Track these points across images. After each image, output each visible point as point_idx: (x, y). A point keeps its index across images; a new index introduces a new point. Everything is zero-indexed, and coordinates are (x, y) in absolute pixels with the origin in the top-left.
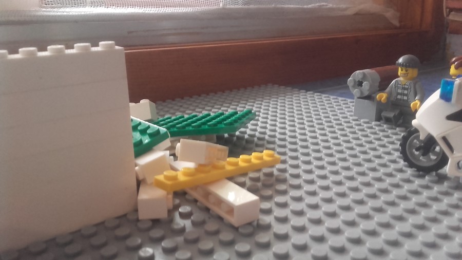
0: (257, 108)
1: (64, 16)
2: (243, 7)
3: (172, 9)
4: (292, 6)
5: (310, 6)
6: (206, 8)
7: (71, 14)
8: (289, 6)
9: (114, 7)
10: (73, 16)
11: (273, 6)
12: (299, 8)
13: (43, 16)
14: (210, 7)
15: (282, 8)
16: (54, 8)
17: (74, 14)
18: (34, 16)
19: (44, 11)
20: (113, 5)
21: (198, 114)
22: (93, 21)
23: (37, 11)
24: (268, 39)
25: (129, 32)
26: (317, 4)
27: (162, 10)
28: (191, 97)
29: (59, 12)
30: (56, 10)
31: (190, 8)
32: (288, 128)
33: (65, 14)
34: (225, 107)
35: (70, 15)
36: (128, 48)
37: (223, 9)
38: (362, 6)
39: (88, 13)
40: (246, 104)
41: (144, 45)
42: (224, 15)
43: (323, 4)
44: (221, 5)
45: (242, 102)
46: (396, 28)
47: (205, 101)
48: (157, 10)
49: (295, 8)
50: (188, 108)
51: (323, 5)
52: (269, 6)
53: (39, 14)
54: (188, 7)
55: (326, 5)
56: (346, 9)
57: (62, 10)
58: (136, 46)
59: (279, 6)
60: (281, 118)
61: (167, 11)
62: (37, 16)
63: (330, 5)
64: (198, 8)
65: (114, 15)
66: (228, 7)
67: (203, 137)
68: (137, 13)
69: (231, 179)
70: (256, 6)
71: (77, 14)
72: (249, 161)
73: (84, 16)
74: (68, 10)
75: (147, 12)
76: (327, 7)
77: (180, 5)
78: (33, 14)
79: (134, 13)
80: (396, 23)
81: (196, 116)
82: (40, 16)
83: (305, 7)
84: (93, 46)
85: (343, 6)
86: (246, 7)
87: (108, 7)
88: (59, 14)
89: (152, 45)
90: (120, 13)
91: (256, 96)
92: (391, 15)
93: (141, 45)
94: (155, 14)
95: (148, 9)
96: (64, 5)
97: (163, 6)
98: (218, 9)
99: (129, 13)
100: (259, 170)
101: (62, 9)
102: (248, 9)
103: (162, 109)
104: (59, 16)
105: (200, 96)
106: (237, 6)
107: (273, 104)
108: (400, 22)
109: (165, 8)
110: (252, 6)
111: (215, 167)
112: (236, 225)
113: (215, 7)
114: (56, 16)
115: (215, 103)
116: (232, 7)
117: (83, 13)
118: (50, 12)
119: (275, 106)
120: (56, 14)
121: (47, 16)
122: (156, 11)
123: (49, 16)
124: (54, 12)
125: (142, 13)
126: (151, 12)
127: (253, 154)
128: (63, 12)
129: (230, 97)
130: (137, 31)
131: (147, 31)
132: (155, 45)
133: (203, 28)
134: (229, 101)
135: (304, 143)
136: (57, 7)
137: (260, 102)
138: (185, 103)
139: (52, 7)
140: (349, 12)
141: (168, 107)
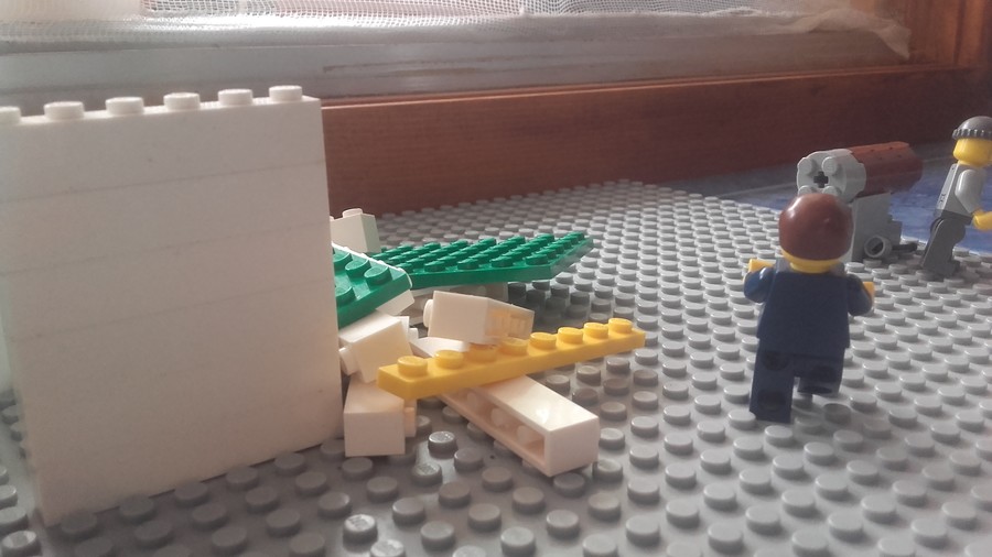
0: (595, 229)
1: (192, 33)
2: (569, 14)
3: (416, 20)
4: (675, 14)
5: (713, 14)
6: (485, 17)
7: (206, 28)
8: (670, 13)
9: (296, 15)
10: (211, 33)
11: (634, 12)
12: (691, 17)
13: (149, 33)
14: (497, 16)
15: (653, 18)
16: (172, 16)
17: (212, 28)
18: (130, 33)
19: (152, 23)
20: (294, 12)
21: (469, 241)
23: (134, 22)
24: (620, 84)
25: (327, 69)
26: (730, 10)
27: (396, 22)
28: (456, 206)
29: (182, 25)
30: (175, 20)
31: (455, 17)
32: (663, 273)
33: (194, 28)
34: (527, 227)
35: (205, 32)
36: (326, 101)
37: (527, 19)
38: (827, 15)
39: (242, 27)
40: (572, 221)
41: (358, 96)
42: (528, 33)
43: (741, 8)
44: (522, 11)
45: (563, 217)
46: (902, 62)
48: (386, 21)
49: (677, 18)
50: (448, 228)
51: (743, 12)
52: (623, 14)
53: (139, 28)
54: (452, 15)
55: (750, 12)
56: (793, 20)
57: (188, 20)
58: (342, 97)
59: (647, 13)
60: (647, 252)
61: (406, 24)
62: (136, 33)
63: (758, 12)
64: (472, 17)
65: (295, 32)
66: (536, 14)
67: (482, 288)
68: (345, 28)
69: (539, 376)
70: (597, 15)
71: (218, 29)
72: (577, 340)
73: (233, 33)
74: (199, 20)
75: (364, 25)
76: (752, 15)
77: (435, 12)
78: (128, 28)
79: (337, 27)
80: (902, 50)
81: (465, 245)
82: (143, 33)
83: (703, 14)
84: (256, 95)
85: (786, 14)
86: (576, 14)
87: (282, 16)
88: (181, 28)
89: (373, 95)
90: (307, 28)
91: (593, 205)
92: (891, 32)
93: (350, 96)
94: (382, 30)
95: (366, 21)
96: (191, 10)
97: (398, 12)
98: (516, 19)
99: (327, 28)
100: (599, 360)
101: (187, 18)
102: (579, 19)
103: (394, 231)
104: (181, 33)
105: (473, 203)
106: (555, 14)
107: (631, 223)
108: (911, 49)
109: (403, 18)
110: (587, 14)
111: (506, 351)
112: (548, 472)
113: (513, 16)
114: (168, 33)
115: (506, 219)
116: (545, 14)
117: (230, 28)
118: (163, 24)
119: (635, 226)
120: (174, 28)
121: (156, 33)
122: (384, 25)
123: (162, 33)
124: (170, 25)
125: (354, 28)
126: (373, 26)
127: (586, 325)
128: (190, 25)
129: (538, 207)
130: (343, 67)
131: (365, 65)
132: (379, 95)
133: (483, 60)
134: (537, 216)
135: (697, 306)
136: (176, 15)
137: (603, 218)
138: (442, 217)
139: (167, 16)
140: (801, 27)
141: (407, 227)
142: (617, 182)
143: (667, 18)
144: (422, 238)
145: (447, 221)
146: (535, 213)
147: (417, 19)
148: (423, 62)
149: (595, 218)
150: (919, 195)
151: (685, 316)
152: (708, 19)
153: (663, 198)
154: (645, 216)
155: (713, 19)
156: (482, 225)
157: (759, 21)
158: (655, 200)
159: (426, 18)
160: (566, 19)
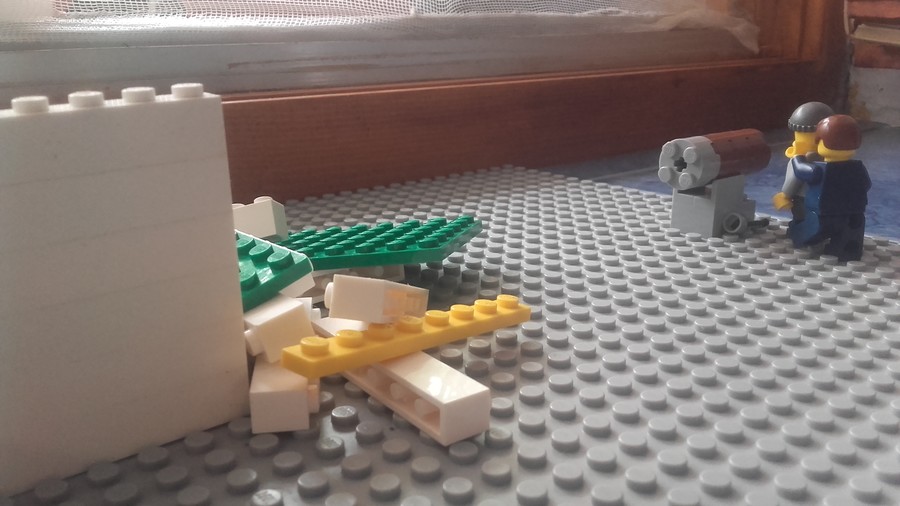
0: (483, 211)
1: (105, 34)
2: (455, 15)
4: (551, 14)
5: (585, 14)
6: (378, 17)
7: (116, 29)
8: (546, 13)
9: (201, 16)
10: (120, 33)
11: (514, 13)
12: (565, 17)
13: (61, 34)
14: (390, 16)
15: (532, 18)
16: (83, 17)
17: (122, 29)
18: (43, 34)
19: (68, 25)
20: (200, 13)
21: (367, 224)
22: (161, 43)
23: (49, 24)
25: (231, 66)
26: (600, 10)
27: (296, 22)
28: (355, 191)
29: (93, 25)
30: (85, 21)
31: (350, 18)
32: (546, 251)
33: (104, 29)
34: (421, 210)
35: (115, 32)
36: (230, 96)
37: (417, 19)
38: (686, 15)
39: (150, 27)
40: (462, 204)
41: (264, 91)
42: (418, 32)
43: (609, 9)
44: (412, 12)
45: (453, 201)
46: (752, 56)
47: (381, 200)
48: (287, 21)
49: (552, 17)
50: (348, 213)
51: (611, 12)
52: (504, 14)
53: (52, 29)
54: (348, 16)
55: (618, 12)
56: (656, 19)
57: (98, 21)
58: (247, 92)
59: (524, 14)
60: (531, 232)
61: (305, 23)
62: (49, 34)
63: (625, 13)
64: (366, 17)
65: (201, 31)
66: (426, 15)
67: (379, 269)
68: (247, 27)
69: (433, 351)
70: (480, 14)
71: (127, 29)
72: (469, 317)
73: (141, 33)
74: (109, 21)
75: (266, 25)
76: (620, 15)
77: (332, 13)
78: (41, 29)
79: (241, 27)
80: (753, 46)
81: (364, 228)
82: (55, 34)
83: (577, 14)
85: (650, 13)
86: (462, 15)
87: (189, 16)
88: (92, 29)
89: (275, 90)
90: (213, 28)
91: (480, 189)
92: (743, 31)
93: (254, 91)
94: (283, 29)
95: (267, 21)
96: (101, 10)
97: (297, 13)
98: (411, 19)
99: (231, 27)
100: (489, 334)
101: (98, 19)
102: (465, 19)
103: (297, 216)
104: (92, 34)
105: (371, 189)
106: (443, 14)
107: (515, 205)
108: (760, 44)
109: (302, 19)
110: (472, 14)
111: (403, 329)
112: (444, 442)
113: (404, 16)
114: (85, 33)
115: (401, 203)
116: (433, 15)
117: (139, 28)
118: (74, 25)
119: (519, 208)
121: (67, 33)
122: (285, 24)
123: (73, 33)
124: (81, 25)
125: (258, 28)
126: (275, 25)
127: (476, 302)
128: (100, 26)
129: (430, 191)
130: (247, 63)
131: (270, 62)
132: (281, 90)
133: (378, 56)
134: (430, 200)
135: (576, 281)
136: (86, 17)
137: (489, 201)
138: (343, 202)
139: (78, 17)
140: (662, 26)
141: (310, 213)
142: (502, 168)
143: (544, 19)
144: (324, 222)
145: (347, 206)
146: (427, 197)
147: (315, 19)
148: (322, 59)
149: (483, 201)
150: (770, 176)
151: (566, 290)
152: (580, 18)
153: (543, 181)
154: (528, 198)
155: (585, 18)
156: (378, 209)
157: (627, 20)
158: (536, 184)
159: (324, 19)
160: (452, 19)
